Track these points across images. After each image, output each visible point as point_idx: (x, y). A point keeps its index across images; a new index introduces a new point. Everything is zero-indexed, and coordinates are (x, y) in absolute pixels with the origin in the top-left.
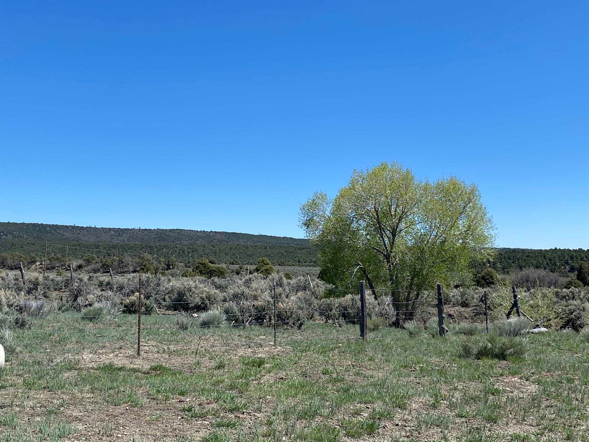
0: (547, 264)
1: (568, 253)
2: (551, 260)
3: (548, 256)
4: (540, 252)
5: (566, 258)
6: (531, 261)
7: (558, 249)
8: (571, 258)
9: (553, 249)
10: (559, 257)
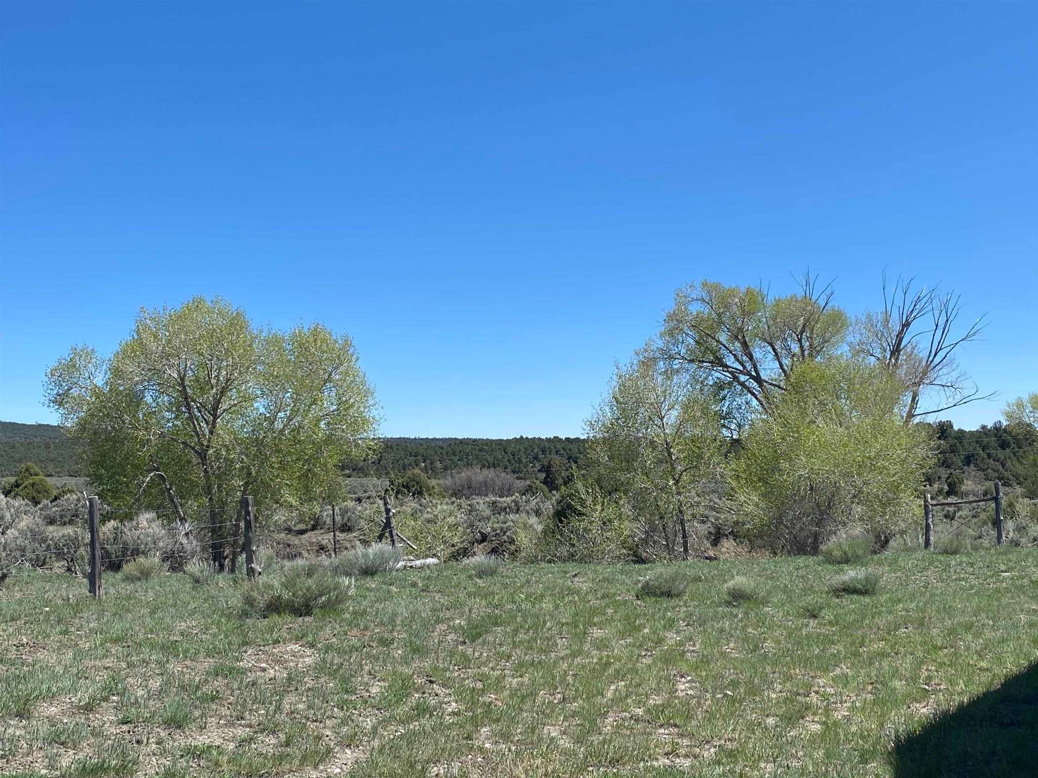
0: (509, 461)
1: (538, 443)
2: (514, 455)
3: (510, 449)
4: (500, 442)
5: (536, 451)
6: (485, 457)
7: (525, 437)
8: (543, 451)
9: (517, 439)
10: (526, 449)
